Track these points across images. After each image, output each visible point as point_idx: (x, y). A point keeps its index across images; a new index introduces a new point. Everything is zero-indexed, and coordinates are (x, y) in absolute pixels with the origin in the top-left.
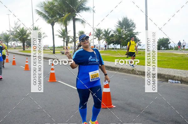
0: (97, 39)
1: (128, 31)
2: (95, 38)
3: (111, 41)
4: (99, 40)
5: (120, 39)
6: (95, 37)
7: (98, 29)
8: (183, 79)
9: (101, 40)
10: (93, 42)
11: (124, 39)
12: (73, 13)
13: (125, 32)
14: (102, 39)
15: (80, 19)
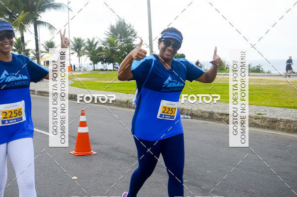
0: (76, 54)
1: (125, 43)
2: (73, 53)
3: (98, 57)
4: (79, 55)
5: (112, 55)
6: (72, 51)
7: (78, 39)
8: (193, 112)
9: (82, 56)
10: (70, 60)
11: (118, 55)
12: (33, 12)
13: (119, 44)
14: (83, 54)
15: (45, 23)
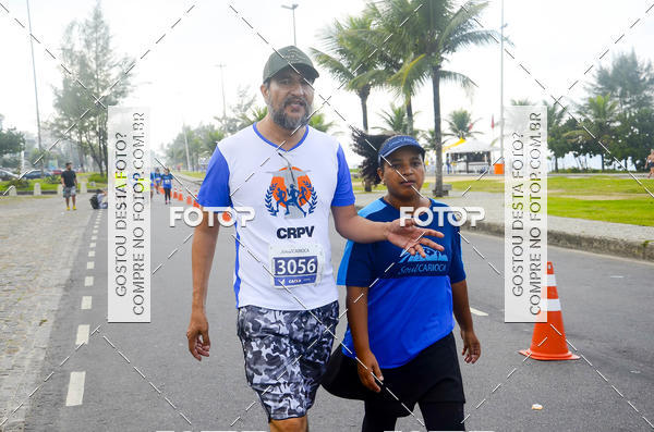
1: (632, 106)
3: (565, 142)
5: (600, 136)
11: (616, 135)
12: (433, 54)
13: (620, 109)
15: (455, 74)
